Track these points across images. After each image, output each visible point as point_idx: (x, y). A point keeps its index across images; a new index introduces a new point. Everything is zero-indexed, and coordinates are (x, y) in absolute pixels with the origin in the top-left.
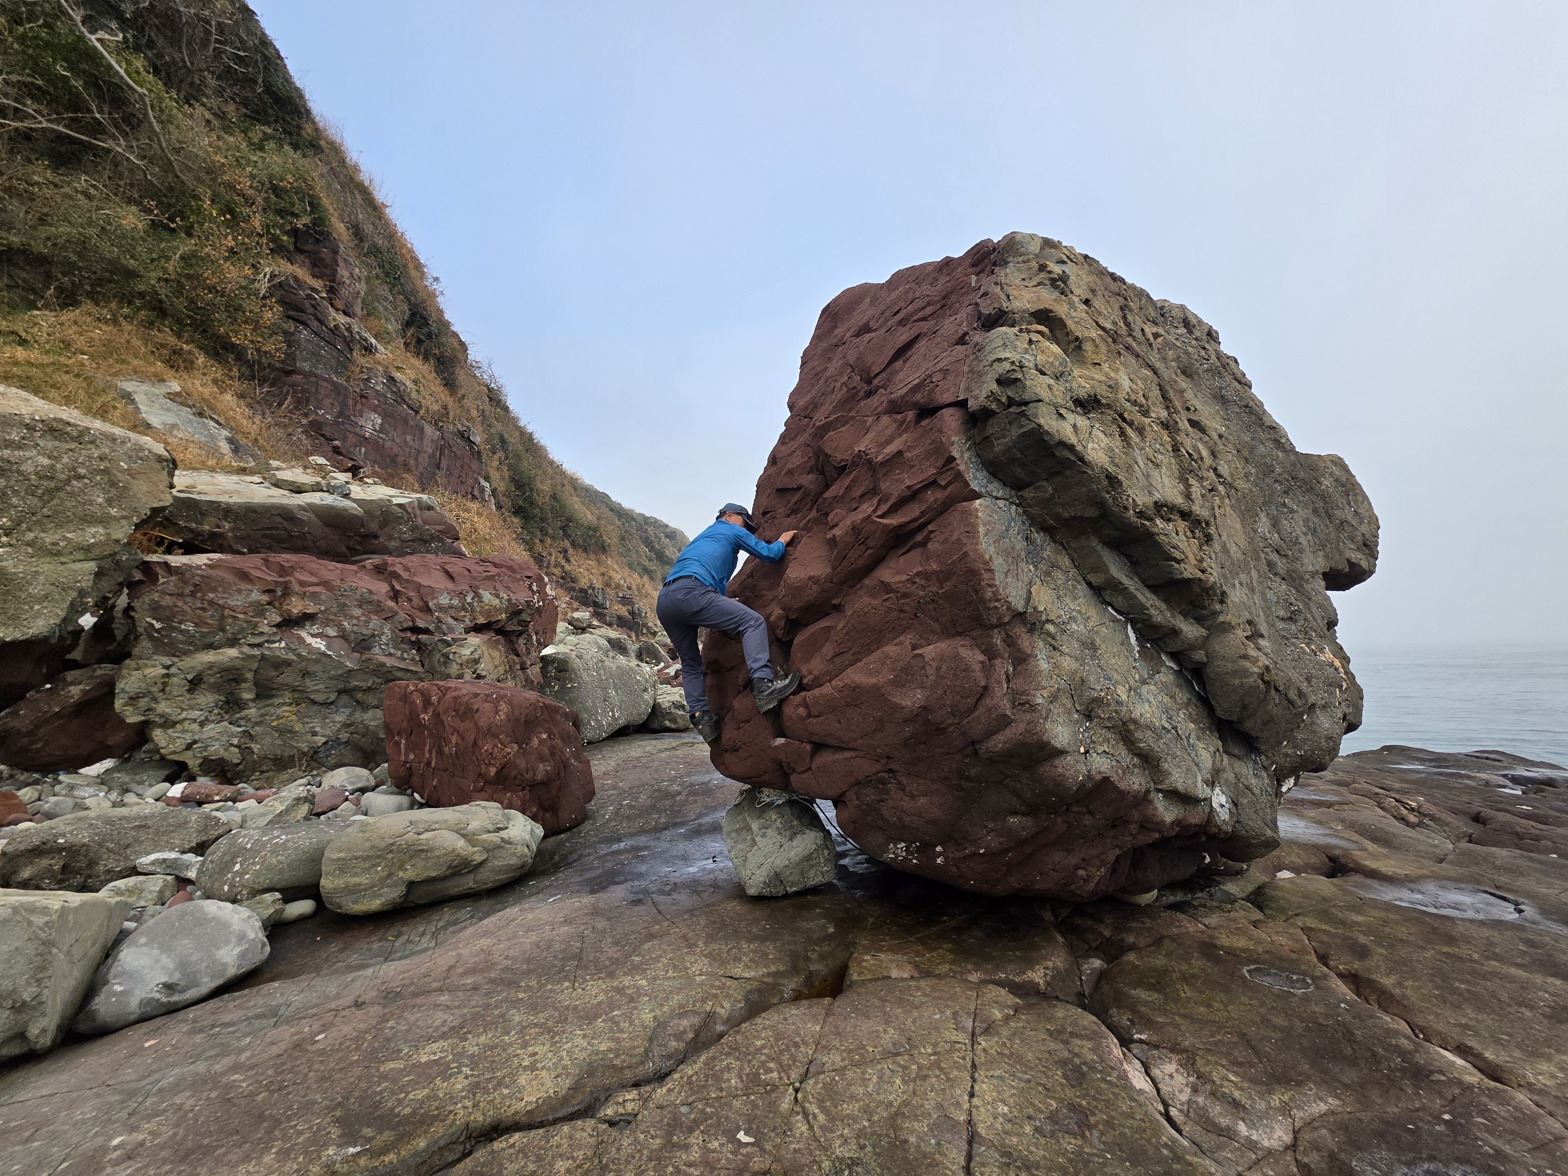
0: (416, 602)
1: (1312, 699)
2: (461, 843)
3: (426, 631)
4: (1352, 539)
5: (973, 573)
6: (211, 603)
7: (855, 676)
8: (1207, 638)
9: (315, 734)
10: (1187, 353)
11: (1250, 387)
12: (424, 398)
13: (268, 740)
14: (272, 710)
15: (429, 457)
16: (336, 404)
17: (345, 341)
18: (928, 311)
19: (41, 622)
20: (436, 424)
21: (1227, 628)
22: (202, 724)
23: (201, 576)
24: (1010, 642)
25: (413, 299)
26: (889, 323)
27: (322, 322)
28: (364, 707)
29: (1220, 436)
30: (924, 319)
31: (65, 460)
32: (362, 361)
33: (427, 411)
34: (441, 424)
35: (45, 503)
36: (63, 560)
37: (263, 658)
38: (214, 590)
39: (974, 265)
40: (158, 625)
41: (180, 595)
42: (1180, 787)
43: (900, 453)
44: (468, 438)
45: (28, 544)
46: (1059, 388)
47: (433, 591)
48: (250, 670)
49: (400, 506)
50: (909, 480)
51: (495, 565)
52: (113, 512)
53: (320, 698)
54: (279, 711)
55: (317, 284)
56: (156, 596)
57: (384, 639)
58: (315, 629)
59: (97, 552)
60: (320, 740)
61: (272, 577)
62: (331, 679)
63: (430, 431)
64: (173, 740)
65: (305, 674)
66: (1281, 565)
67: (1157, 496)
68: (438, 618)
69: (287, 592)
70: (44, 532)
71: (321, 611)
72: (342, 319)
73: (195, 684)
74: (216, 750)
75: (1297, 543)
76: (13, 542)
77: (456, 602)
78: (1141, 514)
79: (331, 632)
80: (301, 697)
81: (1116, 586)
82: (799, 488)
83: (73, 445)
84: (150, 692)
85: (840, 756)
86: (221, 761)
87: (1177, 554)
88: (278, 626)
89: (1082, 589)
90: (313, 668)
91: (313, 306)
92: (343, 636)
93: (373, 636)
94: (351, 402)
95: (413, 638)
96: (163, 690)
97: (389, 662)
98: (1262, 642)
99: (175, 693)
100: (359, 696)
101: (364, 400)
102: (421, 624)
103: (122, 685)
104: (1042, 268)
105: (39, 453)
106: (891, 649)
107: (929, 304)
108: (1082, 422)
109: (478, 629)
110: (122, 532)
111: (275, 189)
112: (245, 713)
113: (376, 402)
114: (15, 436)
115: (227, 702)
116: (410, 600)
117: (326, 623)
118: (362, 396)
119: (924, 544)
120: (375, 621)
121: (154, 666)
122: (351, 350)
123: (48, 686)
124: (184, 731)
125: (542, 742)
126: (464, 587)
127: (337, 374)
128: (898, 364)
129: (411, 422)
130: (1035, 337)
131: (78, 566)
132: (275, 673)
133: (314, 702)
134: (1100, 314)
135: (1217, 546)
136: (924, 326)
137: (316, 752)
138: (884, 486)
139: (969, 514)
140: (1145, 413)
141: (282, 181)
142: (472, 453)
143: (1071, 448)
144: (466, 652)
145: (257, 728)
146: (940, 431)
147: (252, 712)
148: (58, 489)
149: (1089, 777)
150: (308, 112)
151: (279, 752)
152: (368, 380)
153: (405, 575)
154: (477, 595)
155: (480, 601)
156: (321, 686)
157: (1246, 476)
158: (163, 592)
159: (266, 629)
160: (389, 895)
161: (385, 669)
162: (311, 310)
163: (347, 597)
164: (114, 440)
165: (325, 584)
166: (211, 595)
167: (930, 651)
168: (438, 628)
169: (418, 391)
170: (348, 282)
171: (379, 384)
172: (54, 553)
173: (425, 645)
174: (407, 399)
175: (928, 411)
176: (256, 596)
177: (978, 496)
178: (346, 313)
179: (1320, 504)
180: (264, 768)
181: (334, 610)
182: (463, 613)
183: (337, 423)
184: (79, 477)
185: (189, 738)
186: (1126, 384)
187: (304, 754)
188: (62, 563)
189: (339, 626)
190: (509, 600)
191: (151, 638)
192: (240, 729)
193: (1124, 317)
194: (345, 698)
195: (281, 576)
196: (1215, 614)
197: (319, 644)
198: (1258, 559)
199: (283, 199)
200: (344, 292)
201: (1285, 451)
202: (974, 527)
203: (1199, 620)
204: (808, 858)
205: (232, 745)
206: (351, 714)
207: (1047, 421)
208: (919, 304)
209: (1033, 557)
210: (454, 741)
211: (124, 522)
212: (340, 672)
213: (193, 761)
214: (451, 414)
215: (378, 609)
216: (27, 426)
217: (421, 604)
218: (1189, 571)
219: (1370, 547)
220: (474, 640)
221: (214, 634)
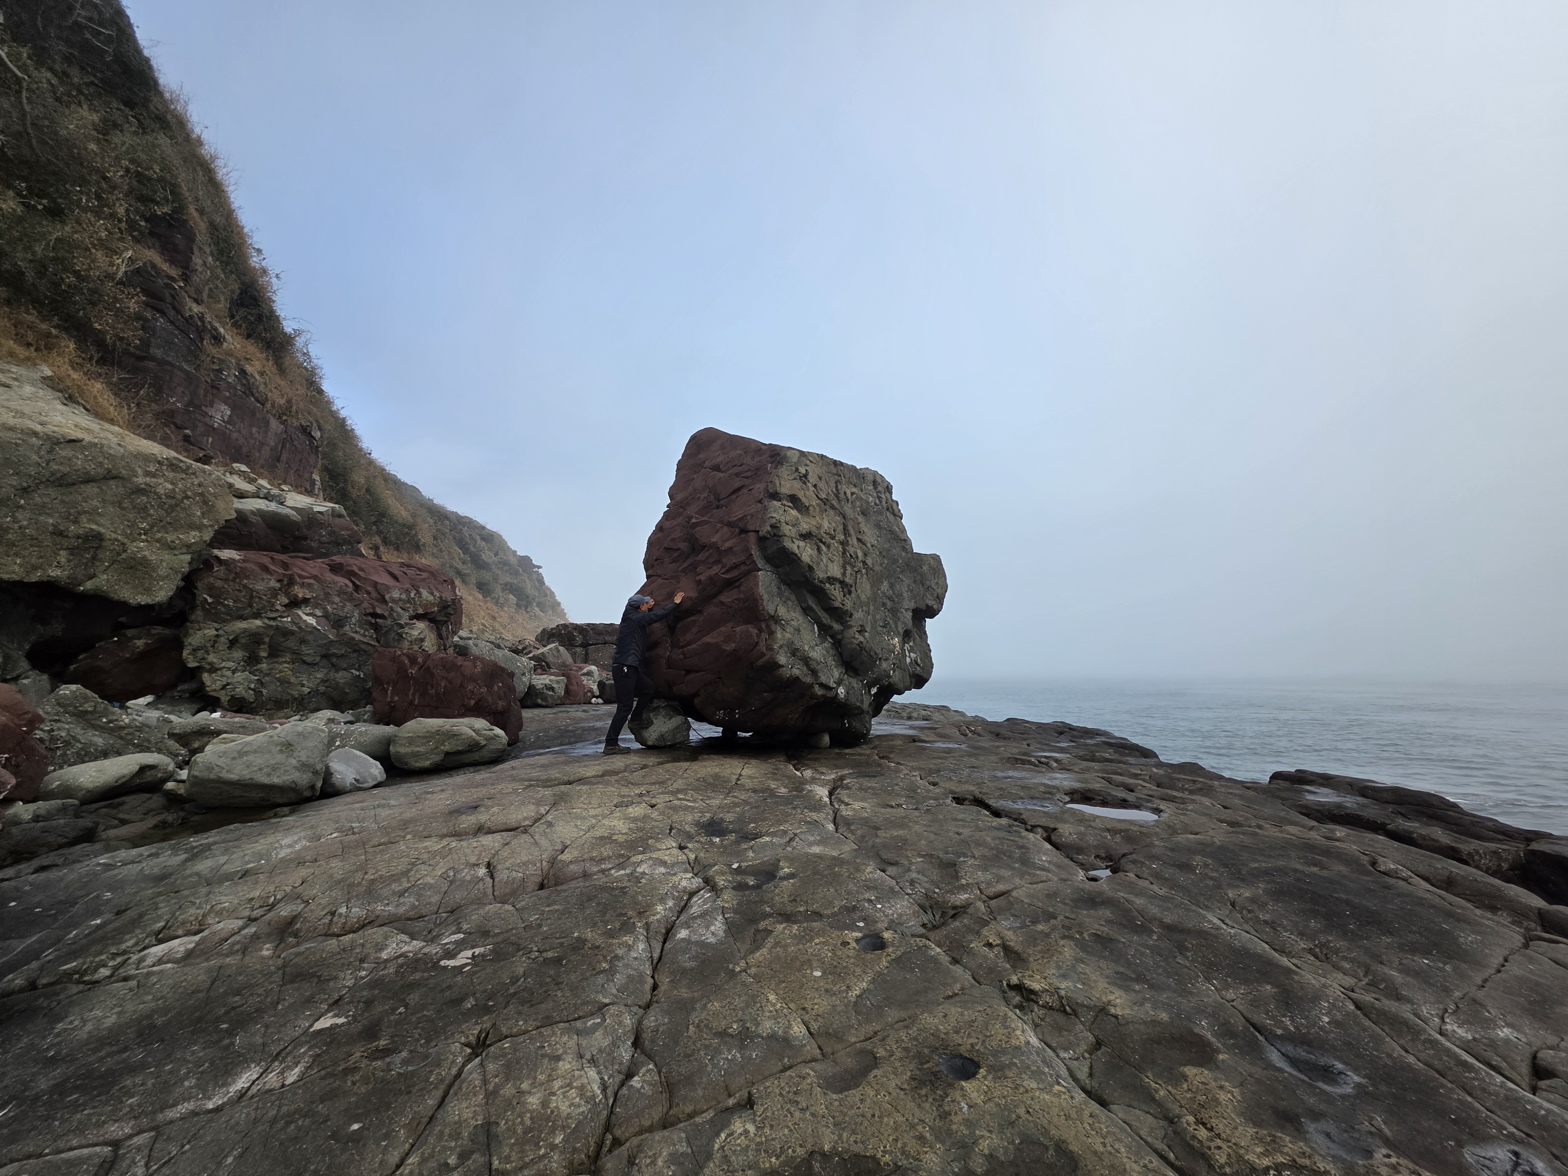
0: (374, 595)
1: (880, 656)
2: (474, 734)
3: (382, 617)
4: (932, 595)
5: (756, 600)
6: (245, 586)
7: (708, 639)
8: (843, 631)
9: (303, 685)
10: (867, 502)
11: (901, 518)
12: (271, 391)
13: (273, 687)
14: (277, 665)
15: (271, 449)
16: (187, 392)
17: (197, 329)
18: (749, 474)
19: (163, 593)
20: (280, 417)
21: (851, 627)
22: (234, 672)
23: (241, 567)
24: (768, 626)
25: (243, 277)
26: (730, 471)
27: (178, 312)
28: (336, 668)
29: (872, 546)
30: (747, 478)
31: (180, 486)
32: (214, 351)
33: (273, 406)
34: (285, 418)
35: (168, 514)
36: (176, 552)
37: (277, 628)
38: (247, 577)
39: (771, 457)
40: (210, 600)
41: (226, 580)
42: (824, 682)
43: (731, 548)
44: (310, 433)
45: (158, 541)
46: (794, 530)
47: (388, 588)
48: (268, 636)
49: (319, 512)
50: (735, 560)
51: (420, 570)
52: (205, 521)
53: (309, 659)
54: (281, 667)
55: (174, 272)
56: (212, 580)
57: (353, 620)
58: (308, 610)
59: (194, 548)
60: (306, 690)
61: (281, 571)
62: (318, 646)
63: (274, 424)
64: (214, 681)
65: (303, 641)
66: (889, 604)
67: (829, 574)
68: (391, 607)
69: (291, 582)
70: (167, 533)
71: (313, 597)
72: (196, 309)
73: (233, 643)
74: (240, 691)
75: (901, 595)
76: (149, 539)
77: (404, 596)
78: (821, 582)
79: (319, 613)
80: (298, 659)
81: (810, 608)
82: (679, 549)
83: (184, 476)
84: (205, 646)
85: (699, 674)
86: (242, 699)
87: (833, 598)
88: (285, 606)
89: (798, 609)
90: (310, 638)
91: (173, 297)
92: (326, 616)
93: (346, 617)
94: (201, 392)
95: (373, 621)
96: (213, 646)
97: (357, 637)
98: (866, 634)
99: (221, 648)
100: (334, 660)
101: (215, 391)
102: (379, 611)
103: (190, 640)
104: (797, 470)
105: (165, 481)
106: (723, 629)
107: (749, 470)
108: (802, 544)
109: (418, 617)
110: (208, 536)
111: (140, 177)
112: (260, 666)
113: (228, 394)
114: (152, 469)
115: (249, 658)
116: (368, 593)
117: (316, 606)
118: (213, 387)
119: (739, 587)
120: (349, 607)
121: (210, 629)
122: (202, 340)
123: (116, 639)
124: (222, 676)
125: (499, 687)
126: (408, 586)
127: (187, 361)
128: (734, 497)
129: (258, 416)
130: (787, 508)
131: (182, 557)
132: (282, 639)
133: (304, 662)
134: (821, 490)
135: (853, 595)
136: (747, 482)
137: (303, 699)
138: (724, 560)
139: (756, 577)
140: (833, 538)
141: (147, 169)
142: (311, 448)
143: (796, 555)
144: (415, 633)
145: (267, 678)
146: (748, 542)
147: (264, 666)
148: (177, 505)
149: (791, 675)
150: (156, 83)
151: (279, 696)
152: (220, 371)
153: (361, 573)
154: (418, 593)
155: (420, 596)
156: (311, 651)
157: (881, 564)
158: (217, 578)
159: (279, 608)
160: (436, 758)
161: (355, 642)
162: (169, 299)
163: (331, 588)
164: (205, 472)
165: (315, 577)
166: (246, 581)
167: (738, 629)
168: (391, 615)
169: (265, 384)
170: (200, 269)
171: (230, 376)
172: (170, 547)
173: (381, 627)
174: (255, 391)
175: (744, 531)
176: (274, 584)
177: (761, 570)
178: (197, 301)
179: (918, 578)
180: (268, 707)
181: (321, 597)
182: (408, 605)
183: (187, 412)
184: (187, 497)
185: (224, 681)
186: (826, 525)
187: (296, 699)
188: (175, 555)
189: (325, 610)
190: (441, 597)
191: (203, 608)
192: (256, 678)
193: (837, 487)
194: (325, 662)
195: (285, 570)
196: (847, 621)
197: (311, 621)
198: (876, 601)
199: (144, 185)
200: (195, 279)
201: (907, 552)
202: (758, 582)
203: (842, 624)
204: (677, 728)
205: (250, 689)
206: (327, 674)
207: (787, 544)
208: (744, 468)
209: (780, 594)
210: (443, 684)
211: (210, 529)
212: (324, 642)
213: (224, 699)
214: (294, 408)
215: (351, 599)
216: (159, 462)
217: (378, 596)
218: (837, 604)
219: (940, 599)
220: (421, 625)
221: (244, 609)
